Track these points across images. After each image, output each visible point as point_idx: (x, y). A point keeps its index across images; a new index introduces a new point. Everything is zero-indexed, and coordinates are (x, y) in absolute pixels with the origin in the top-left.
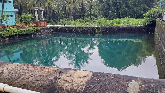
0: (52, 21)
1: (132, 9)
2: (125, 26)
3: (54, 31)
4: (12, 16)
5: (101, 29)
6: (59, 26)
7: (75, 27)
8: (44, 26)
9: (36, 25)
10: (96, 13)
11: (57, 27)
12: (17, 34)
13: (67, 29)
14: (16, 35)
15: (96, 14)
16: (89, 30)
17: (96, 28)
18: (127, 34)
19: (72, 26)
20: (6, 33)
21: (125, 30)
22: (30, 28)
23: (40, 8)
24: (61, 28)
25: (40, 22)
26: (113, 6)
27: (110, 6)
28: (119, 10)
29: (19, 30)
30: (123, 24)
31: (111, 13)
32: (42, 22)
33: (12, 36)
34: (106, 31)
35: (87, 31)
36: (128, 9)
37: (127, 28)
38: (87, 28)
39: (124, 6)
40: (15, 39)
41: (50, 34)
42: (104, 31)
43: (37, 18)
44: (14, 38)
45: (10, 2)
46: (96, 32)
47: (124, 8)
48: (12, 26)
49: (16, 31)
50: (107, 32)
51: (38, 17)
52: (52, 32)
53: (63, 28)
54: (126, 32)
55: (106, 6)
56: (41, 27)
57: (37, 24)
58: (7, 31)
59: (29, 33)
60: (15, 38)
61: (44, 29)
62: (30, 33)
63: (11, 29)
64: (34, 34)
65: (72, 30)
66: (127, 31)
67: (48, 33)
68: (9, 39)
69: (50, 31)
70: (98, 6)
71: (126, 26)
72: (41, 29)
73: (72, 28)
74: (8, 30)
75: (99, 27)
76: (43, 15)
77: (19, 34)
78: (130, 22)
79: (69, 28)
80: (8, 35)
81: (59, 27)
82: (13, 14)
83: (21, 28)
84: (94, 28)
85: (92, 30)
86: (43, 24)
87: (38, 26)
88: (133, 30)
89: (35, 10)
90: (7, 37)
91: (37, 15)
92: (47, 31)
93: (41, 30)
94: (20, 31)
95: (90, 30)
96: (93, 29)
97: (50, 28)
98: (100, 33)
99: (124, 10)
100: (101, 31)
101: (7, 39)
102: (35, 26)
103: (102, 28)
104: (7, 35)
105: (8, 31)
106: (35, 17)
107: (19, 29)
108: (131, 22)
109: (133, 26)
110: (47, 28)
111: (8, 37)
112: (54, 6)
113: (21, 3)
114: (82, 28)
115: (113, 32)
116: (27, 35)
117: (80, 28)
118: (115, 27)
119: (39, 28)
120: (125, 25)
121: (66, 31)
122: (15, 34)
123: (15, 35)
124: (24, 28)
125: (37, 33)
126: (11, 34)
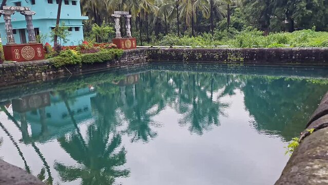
0: (153, 37)
1: (321, 11)
2: (294, 49)
3: (150, 57)
4: (77, 29)
5: (242, 55)
6: (159, 47)
7: (190, 51)
8: (132, 47)
9: (116, 46)
10: (242, 21)
11: (155, 50)
12: (80, 61)
13: (174, 54)
14: (78, 63)
15: (242, 24)
16: (216, 56)
17: (230, 51)
18: (297, 66)
19: (185, 47)
20: (60, 59)
21: (294, 57)
22: (104, 51)
23: (125, 13)
24: (163, 51)
25: (124, 41)
26: (277, 6)
27: (272, 7)
28: (291, 13)
29: (83, 55)
30: (291, 45)
31: (273, 20)
32: (127, 39)
33: (70, 66)
34: (251, 59)
35: (212, 59)
36: (311, 12)
37: (297, 52)
38: (212, 51)
39: (303, 5)
40: (76, 71)
41: (142, 63)
42: (247, 59)
43: (118, 32)
44: (74, 69)
45: (74, 3)
46: (230, 60)
47: (303, 10)
48: (72, 48)
49: (77, 56)
50: (255, 61)
51: (121, 30)
52: (147, 59)
53: (167, 51)
54: (294, 61)
55: (263, 7)
56: (126, 49)
57: (118, 43)
58: (62, 56)
59: (101, 61)
60: (76, 69)
61: (131, 53)
62: (103, 60)
63: (69, 53)
64: (111, 62)
65: (184, 56)
66: (298, 60)
67: (138, 61)
68: (65, 71)
69: (142, 58)
70: (247, 6)
71: (297, 48)
72: (125, 53)
73: (182, 51)
74: (63, 54)
75: (236, 51)
76: (129, 27)
77: (82, 62)
78: (309, 39)
79: (177, 51)
80: (63, 63)
81: (158, 50)
82: (80, 25)
83: (88, 51)
84: (227, 51)
85: (223, 56)
86: (129, 44)
87: (119, 47)
88: (312, 56)
89: (116, 18)
90: (60, 67)
91: (118, 26)
92: (135, 58)
93: (124, 55)
94: (85, 57)
95: (219, 56)
96: (225, 54)
97: (142, 51)
98: (238, 62)
99: (303, 14)
100: (242, 59)
101: (61, 71)
102: (113, 47)
103: (244, 52)
104: (61, 64)
105: (64, 56)
106: (115, 30)
107: (85, 53)
108: (313, 39)
109: (311, 48)
110: (137, 52)
111: (62, 67)
112: (156, 9)
113: (96, 4)
114: (203, 52)
115: (267, 61)
116: (97, 64)
117: (199, 51)
118: (273, 50)
119: (120, 51)
120: (295, 46)
121: (171, 58)
122: (76, 61)
123: (75, 63)
124: (94, 51)
125: (118, 61)
126: (68, 62)
